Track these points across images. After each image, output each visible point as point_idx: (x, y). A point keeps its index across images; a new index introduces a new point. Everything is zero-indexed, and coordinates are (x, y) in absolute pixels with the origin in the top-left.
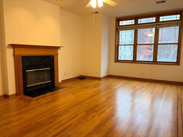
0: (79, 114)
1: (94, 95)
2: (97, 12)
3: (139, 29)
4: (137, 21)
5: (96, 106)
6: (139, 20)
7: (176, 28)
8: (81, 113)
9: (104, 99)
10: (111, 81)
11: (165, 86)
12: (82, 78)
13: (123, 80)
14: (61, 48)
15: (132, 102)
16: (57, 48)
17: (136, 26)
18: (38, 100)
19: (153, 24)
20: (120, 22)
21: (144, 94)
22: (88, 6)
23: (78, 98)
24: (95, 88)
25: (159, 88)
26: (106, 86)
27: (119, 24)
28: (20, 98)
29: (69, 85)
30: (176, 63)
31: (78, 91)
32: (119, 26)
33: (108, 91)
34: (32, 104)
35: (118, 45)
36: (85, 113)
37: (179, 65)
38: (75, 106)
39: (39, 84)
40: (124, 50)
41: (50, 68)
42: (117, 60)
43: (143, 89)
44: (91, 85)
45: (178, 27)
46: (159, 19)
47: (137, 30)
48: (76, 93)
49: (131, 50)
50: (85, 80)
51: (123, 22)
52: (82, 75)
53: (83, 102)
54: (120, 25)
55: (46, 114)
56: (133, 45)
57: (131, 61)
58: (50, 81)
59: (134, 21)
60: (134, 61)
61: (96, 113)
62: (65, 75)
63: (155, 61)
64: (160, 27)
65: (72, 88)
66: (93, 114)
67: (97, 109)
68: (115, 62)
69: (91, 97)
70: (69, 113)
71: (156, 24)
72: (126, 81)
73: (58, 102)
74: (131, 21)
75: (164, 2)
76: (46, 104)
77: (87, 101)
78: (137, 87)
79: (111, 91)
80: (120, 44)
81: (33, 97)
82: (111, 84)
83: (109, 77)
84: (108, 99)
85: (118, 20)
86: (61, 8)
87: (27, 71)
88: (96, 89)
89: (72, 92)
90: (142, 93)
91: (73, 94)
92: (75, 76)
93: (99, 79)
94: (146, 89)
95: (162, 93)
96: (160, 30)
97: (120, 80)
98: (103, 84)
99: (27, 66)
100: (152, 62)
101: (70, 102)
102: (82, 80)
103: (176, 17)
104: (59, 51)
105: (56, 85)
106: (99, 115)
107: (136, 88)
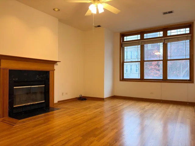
0: (72, 139)
1: (95, 117)
2: (99, 26)
3: (145, 44)
4: (143, 36)
5: (97, 129)
6: (145, 35)
7: (186, 42)
8: (75, 138)
9: (107, 121)
10: (116, 102)
11: (179, 107)
12: (82, 99)
13: (130, 101)
14: (58, 63)
15: (142, 124)
16: (54, 63)
17: (142, 41)
18: (24, 122)
19: (161, 39)
20: (125, 38)
21: (155, 115)
22: (88, 13)
23: (74, 120)
24: (96, 109)
25: (172, 109)
26: (109, 108)
27: (123, 39)
28: (3, 120)
29: (66, 106)
30: (189, 80)
31: (76, 113)
32: (123, 41)
33: (112, 113)
34: (16, 127)
35: (123, 62)
36: (82, 138)
37: (193, 83)
38: (70, 129)
39: (29, 104)
40: (131, 72)
41: (44, 86)
42: (123, 79)
43: (153, 110)
44: (92, 106)
45: (189, 41)
46: (167, 33)
47: (144, 45)
48: (73, 115)
49: (138, 73)
50: (86, 101)
51: (128, 37)
52: (83, 95)
53: (80, 124)
54: (125, 40)
55: (30, 139)
56: (139, 62)
57: (139, 79)
58: (44, 101)
59: (139, 36)
60: (142, 79)
61: (96, 137)
62: (63, 95)
63: (165, 79)
64: (169, 42)
65: (69, 109)
66: (92, 139)
67: (97, 133)
68: (120, 80)
69: (90, 119)
70: (60, 138)
71: (164, 38)
72: (133, 102)
73: (49, 124)
74: (136, 36)
75: (171, 12)
76: (33, 127)
77: (85, 124)
78: (147, 108)
79: (116, 112)
80: (125, 61)
81: (20, 120)
82: (116, 105)
83: (114, 97)
84: (112, 121)
85: (123, 35)
86: (60, 20)
87: (14, 88)
88: (98, 110)
89: (68, 113)
90: (153, 114)
91: (69, 116)
92: (75, 97)
93: (102, 99)
94: (157, 110)
95: (177, 115)
96: (169, 45)
97: (127, 101)
98: (107, 105)
99: (15, 82)
100: (162, 80)
101: (64, 125)
102: (83, 101)
103: (186, 31)
104: (56, 67)
105: (51, 105)
106: (99, 140)
107: (145, 109)
